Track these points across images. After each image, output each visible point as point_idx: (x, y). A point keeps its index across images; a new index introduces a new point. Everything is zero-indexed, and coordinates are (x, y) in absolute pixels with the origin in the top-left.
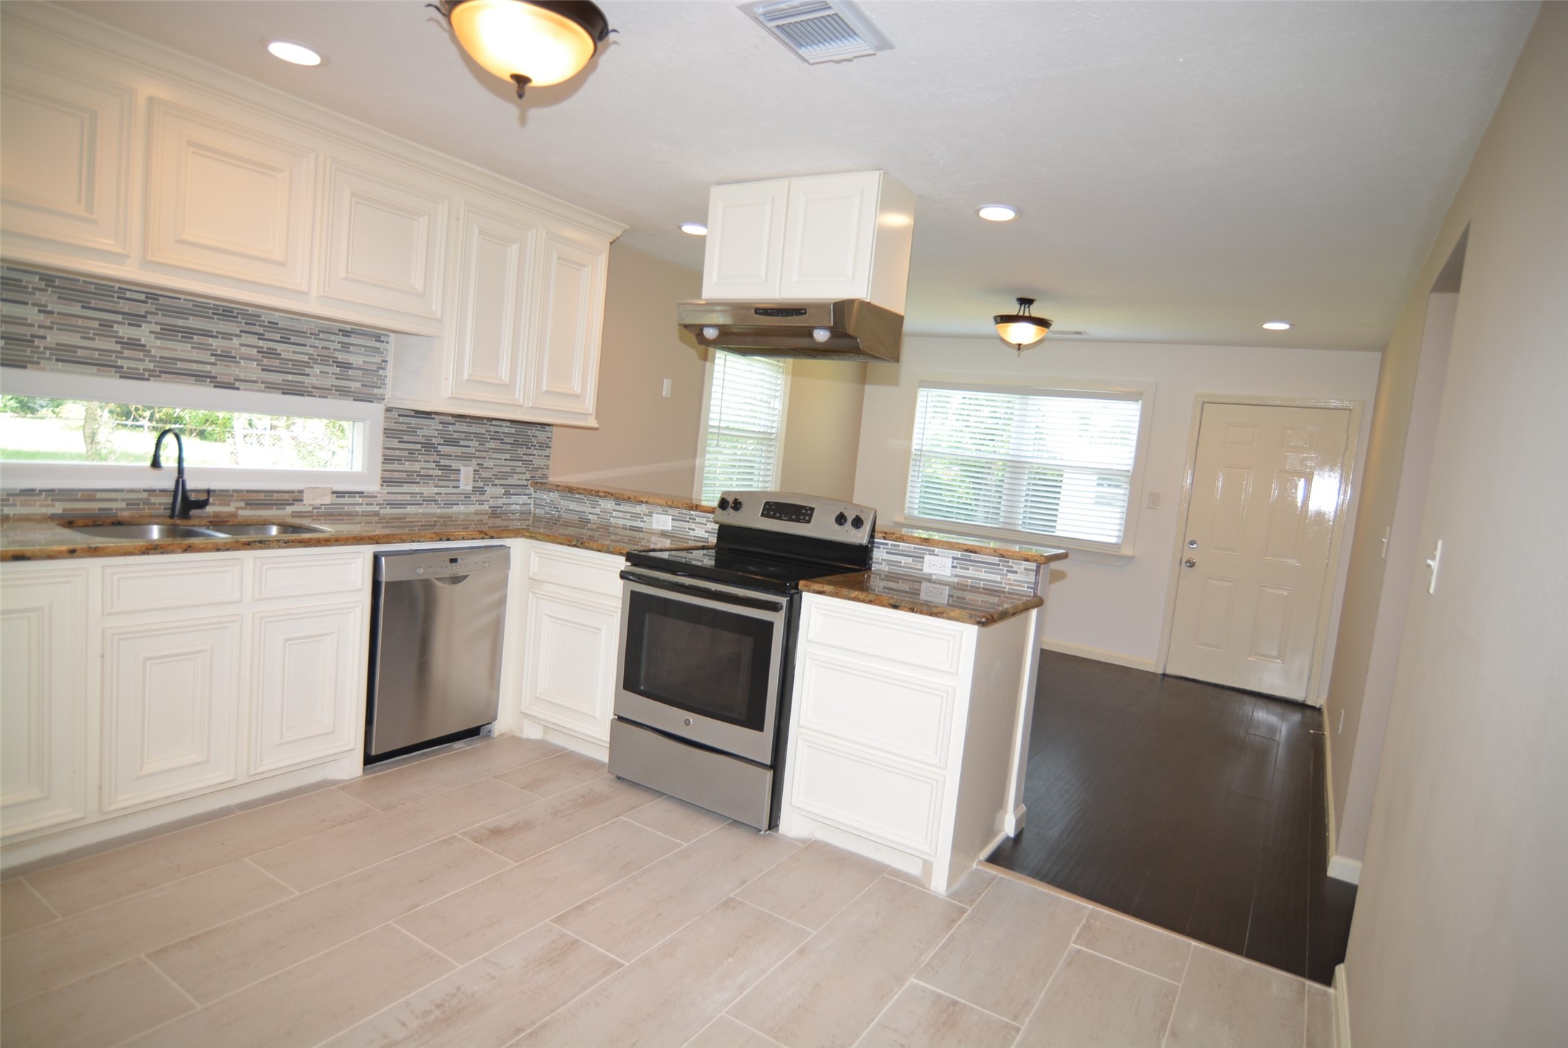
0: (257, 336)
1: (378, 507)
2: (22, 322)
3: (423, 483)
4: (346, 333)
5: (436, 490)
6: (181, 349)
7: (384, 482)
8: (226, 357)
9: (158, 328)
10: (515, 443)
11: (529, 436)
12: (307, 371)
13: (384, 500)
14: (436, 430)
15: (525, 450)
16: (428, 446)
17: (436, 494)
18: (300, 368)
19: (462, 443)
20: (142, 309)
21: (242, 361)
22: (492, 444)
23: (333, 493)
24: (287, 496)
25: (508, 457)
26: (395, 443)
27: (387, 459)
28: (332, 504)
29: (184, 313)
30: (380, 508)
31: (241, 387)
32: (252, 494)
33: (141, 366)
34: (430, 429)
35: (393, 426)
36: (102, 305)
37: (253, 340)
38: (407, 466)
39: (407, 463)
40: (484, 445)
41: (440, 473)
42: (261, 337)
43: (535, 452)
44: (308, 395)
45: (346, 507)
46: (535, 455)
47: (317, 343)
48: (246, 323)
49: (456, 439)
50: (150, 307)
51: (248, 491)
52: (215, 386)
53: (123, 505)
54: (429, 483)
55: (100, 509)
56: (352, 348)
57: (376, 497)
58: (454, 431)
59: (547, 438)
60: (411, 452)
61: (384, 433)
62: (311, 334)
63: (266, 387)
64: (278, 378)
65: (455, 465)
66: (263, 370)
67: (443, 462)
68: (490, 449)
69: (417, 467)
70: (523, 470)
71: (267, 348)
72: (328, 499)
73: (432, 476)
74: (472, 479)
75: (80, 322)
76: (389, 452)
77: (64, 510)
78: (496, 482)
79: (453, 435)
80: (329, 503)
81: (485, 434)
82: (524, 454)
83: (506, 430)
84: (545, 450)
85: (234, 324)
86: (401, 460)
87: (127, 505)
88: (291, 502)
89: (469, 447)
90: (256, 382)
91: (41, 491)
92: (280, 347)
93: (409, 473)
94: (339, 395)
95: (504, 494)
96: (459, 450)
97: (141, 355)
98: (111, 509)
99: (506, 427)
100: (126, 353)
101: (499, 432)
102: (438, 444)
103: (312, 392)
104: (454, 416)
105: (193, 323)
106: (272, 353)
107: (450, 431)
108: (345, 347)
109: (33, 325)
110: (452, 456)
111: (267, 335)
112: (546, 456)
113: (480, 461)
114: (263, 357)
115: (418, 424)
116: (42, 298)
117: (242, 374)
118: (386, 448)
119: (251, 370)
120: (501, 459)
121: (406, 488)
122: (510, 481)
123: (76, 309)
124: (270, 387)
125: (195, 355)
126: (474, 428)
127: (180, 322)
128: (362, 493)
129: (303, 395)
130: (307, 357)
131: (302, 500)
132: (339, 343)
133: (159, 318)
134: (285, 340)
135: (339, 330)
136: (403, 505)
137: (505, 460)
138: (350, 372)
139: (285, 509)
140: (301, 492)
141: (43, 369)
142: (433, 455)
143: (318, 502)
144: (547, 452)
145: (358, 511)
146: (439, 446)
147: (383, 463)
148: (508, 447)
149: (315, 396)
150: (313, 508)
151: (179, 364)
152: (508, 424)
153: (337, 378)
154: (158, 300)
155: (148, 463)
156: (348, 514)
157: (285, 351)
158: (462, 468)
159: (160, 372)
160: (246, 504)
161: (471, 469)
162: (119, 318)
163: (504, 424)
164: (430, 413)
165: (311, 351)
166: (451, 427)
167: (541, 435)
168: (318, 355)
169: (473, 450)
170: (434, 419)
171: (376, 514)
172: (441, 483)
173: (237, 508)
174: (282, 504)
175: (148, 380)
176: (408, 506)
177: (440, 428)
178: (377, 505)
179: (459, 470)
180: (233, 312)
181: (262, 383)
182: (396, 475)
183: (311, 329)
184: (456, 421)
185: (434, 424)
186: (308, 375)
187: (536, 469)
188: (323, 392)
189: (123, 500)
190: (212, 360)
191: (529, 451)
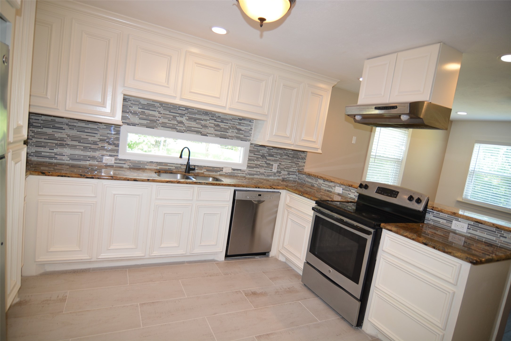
0: (214, 120)
1: (245, 175)
2: (154, 116)
3: (260, 168)
4: (240, 120)
5: (264, 171)
6: (193, 124)
7: (248, 167)
8: (205, 126)
9: (187, 118)
10: (293, 157)
11: (298, 155)
12: (228, 131)
13: (247, 173)
14: (266, 151)
15: (296, 160)
16: (263, 156)
17: (264, 172)
18: (226, 130)
19: (274, 156)
20: (184, 112)
21: (209, 128)
22: (285, 157)
23: (232, 169)
24: (218, 169)
25: (290, 161)
26: (252, 155)
27: (249, 160)
28: (231, 173)
29: (195, 114)
30: (246, 175)
31: (208, 136)
32: (208, 168)
33: (182, 128)
34: (264, 151)
35: (252, 149)
36: (174, 111)
37: (213, 121)
38: (256, 162)
39: (256, 161)
40: (282, 157)
41: (266, 165)
42: (215, 120)
43: (300, 160)
44: (227, 139)
45: (235, 174)
46: (300, 161)
47: (231, 122)
48: (211, 116)
49: (273, 154)
50: (186, 112)
51: (207, 167)
52: (201, 135)
53: (174, 168)
54: (262, 168)
55: (168, 168)
56: (242, 124)
57: (245, 171)
58: (272, 152)
59: (305, 156)
60: (257, 158)
61: (249, 151)
62: (230, 120)
63: (215, 136)
64: (219, 133)
65: (271, 163)
66: (215, 130)
67: (268, 162)
68: (284, 158)
69: (259, 163)
70: (295, 166)
71: (217, 124)
72: (230, 171)
73: (263, 166)
74: (277, 168)
75: (168, 116)
76: (250, 158)
77: (160, 168)
78: (285, 170)
79: (272, 153)
80: (230, 172)
81: (283, 153)
82: (296, 161)
83: (290, 152)
84: (304, 160)
85: (208, 117)
86: (254, 160)
87: (175, 168)
88: (219, 171)
89: (277, 157)
90: (213, 134)
91: (155, 162)
92: (220, 124)
93: (256, 165)
94: (236, 139)
95: (287, 174)
96: (273, 158)
97: (182, 125)
98: (171, 169)
99: (290, 151)
100: (179, 125)
101: (288, 153)
102: (266, 156)
103: (229, 138)
104: (272, 147)
105: (197, 116)
106: (218, 126)
107: (271, 152)
108: (240, 124)
109: (157, 117)
110: (271, 160)
111: (217, 120)
112: (304, 162)
113: (280, 162)
114: (215, 127)
115: (260, 149)
116: (159, 109)
117: (209, 132)
118: (249, 156)
119: (211, 130)
120: (287, 162)
121: (255, 169)
122: (290, 170)
123: (168, 112)
124: (217, 136)
125: (197, 126)
126: (279, 151)
127: (194, 116)
128: (241, 170)
129: (226, 138)
130: (228, 127)
131: (223, 171)
132: (238, 122)
133: (188, 115)
134: (222, 122)
135: (238, 119)
136: (253, 175)
137: (289, 162)
138: (241, 132)
139: (217, 173)
140: (223, 168)
141: (158, 129)
142: (265, 159)
143: (227, 172)
144: (305, 161)
145: (239, 176)
146: (267, 157)
147: (248, 161)
148: (291, 158)
149: (229, 139)
150: (225, 173)
151: (192, 128)
153: (236, 134)
154: (188, 110)
156: (236, 176)
157: (222, 125)
158: (274, 165)
159: (187, 130)
160: (207, 170)
161: (277, 165)
162: (178, 115)
164: (265, 146)
165: (229, 125)
166: (271, 150)
167: (303, 155)
168: (231, 126)
169: (278, 159)
170: (266, 147)
171: (244, 177)
172: (266, 169)
173: (204, 171)
174: (217, 171)
175: (184, 133)
176: (255, 175)
177: (268, 151)
178: (245, 174)
179: (273, 165)
180: (208, 113)
181: (214, 134)
182: (252, 165)
183: (230, 118)
184: (273, 148)
185: (266, 149)
186: (228, 132)
187: (300, 166)
188: (232, 138)
189: (174, 166)
190: (201, 127)
191: (298, 160)
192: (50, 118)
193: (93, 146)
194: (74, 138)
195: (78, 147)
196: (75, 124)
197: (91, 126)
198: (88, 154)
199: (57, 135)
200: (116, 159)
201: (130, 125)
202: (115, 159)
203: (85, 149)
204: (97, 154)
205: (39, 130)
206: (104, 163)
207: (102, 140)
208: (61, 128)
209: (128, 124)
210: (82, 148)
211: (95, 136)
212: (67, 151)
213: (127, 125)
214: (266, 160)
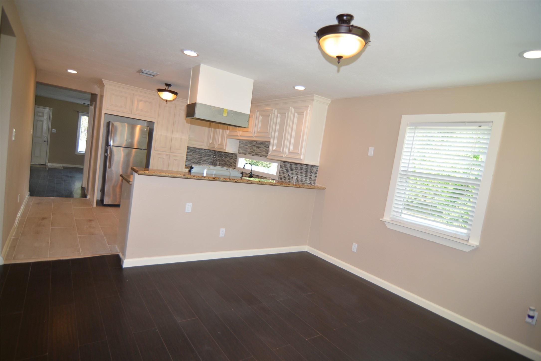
0: (265, 147)
6: (258, 151)
7: (278, 178)
9: (256, 147)
10: (307, 171)
11: (311, 169)
14: (289, 166)
16: (287, 170)
19: (294, 170)
20: (255, 144)
21: (263, 152)
25: (305, 175)
26: (281, 169)
27: (280, 173)
29: (258, 144)
31: (263, 157)
35: (281, 165)
39: (283, 174)
41: (289, 177)
43: (312, 175)
46: (312, 176)
51: (261, 176)
52: (260, 157)
58: (293, 167)
59: (316, 170)
60: (284, 171)
65: (292, 176)
67: (290, 175)
68: (300, 172)
69: (285, 175)
70: (308, 180)
73: (287, 178)
74: (295, 180)
76: (280, 171)
81: (299, 168)
82: (309, 175)
83: (305, 167)
84: (315, 174)
89: (295, 171)
93: (283, 177)
96: (293, 172)
99: (305, 166)
100: (253, 152)
101: (303, 168)
102: (289, 170)
104: (293, 163)
110: (291, 173)
112: (315, 176)
113: (298, 176)
114: (266, 151)
115: (286, 165)
116: (248, 144)
120: (303, 176)
121: (282, 180)
122: (304, 183)
123: (250, 146)
126: (297, 166)
137: (304, 176)
141: (247, 155)
144: (316, 175)
148: (305, 172)
151: (257, 153)
152: (305, 165)
155: (243, 167)
161: (295, 178)
162: (253, 146)
163: (304, 165)
164: (288, 162)
166: (292, 166)
167: (315, 170)
172: (288, 180)
179: (293, 178)
182: (281, 177)
185: (289, 165)
187: (312, 180)
190: (260, 152)
191: (310, 174)
211: (232, 160)
213: (239, 154)
214: (289, 174)
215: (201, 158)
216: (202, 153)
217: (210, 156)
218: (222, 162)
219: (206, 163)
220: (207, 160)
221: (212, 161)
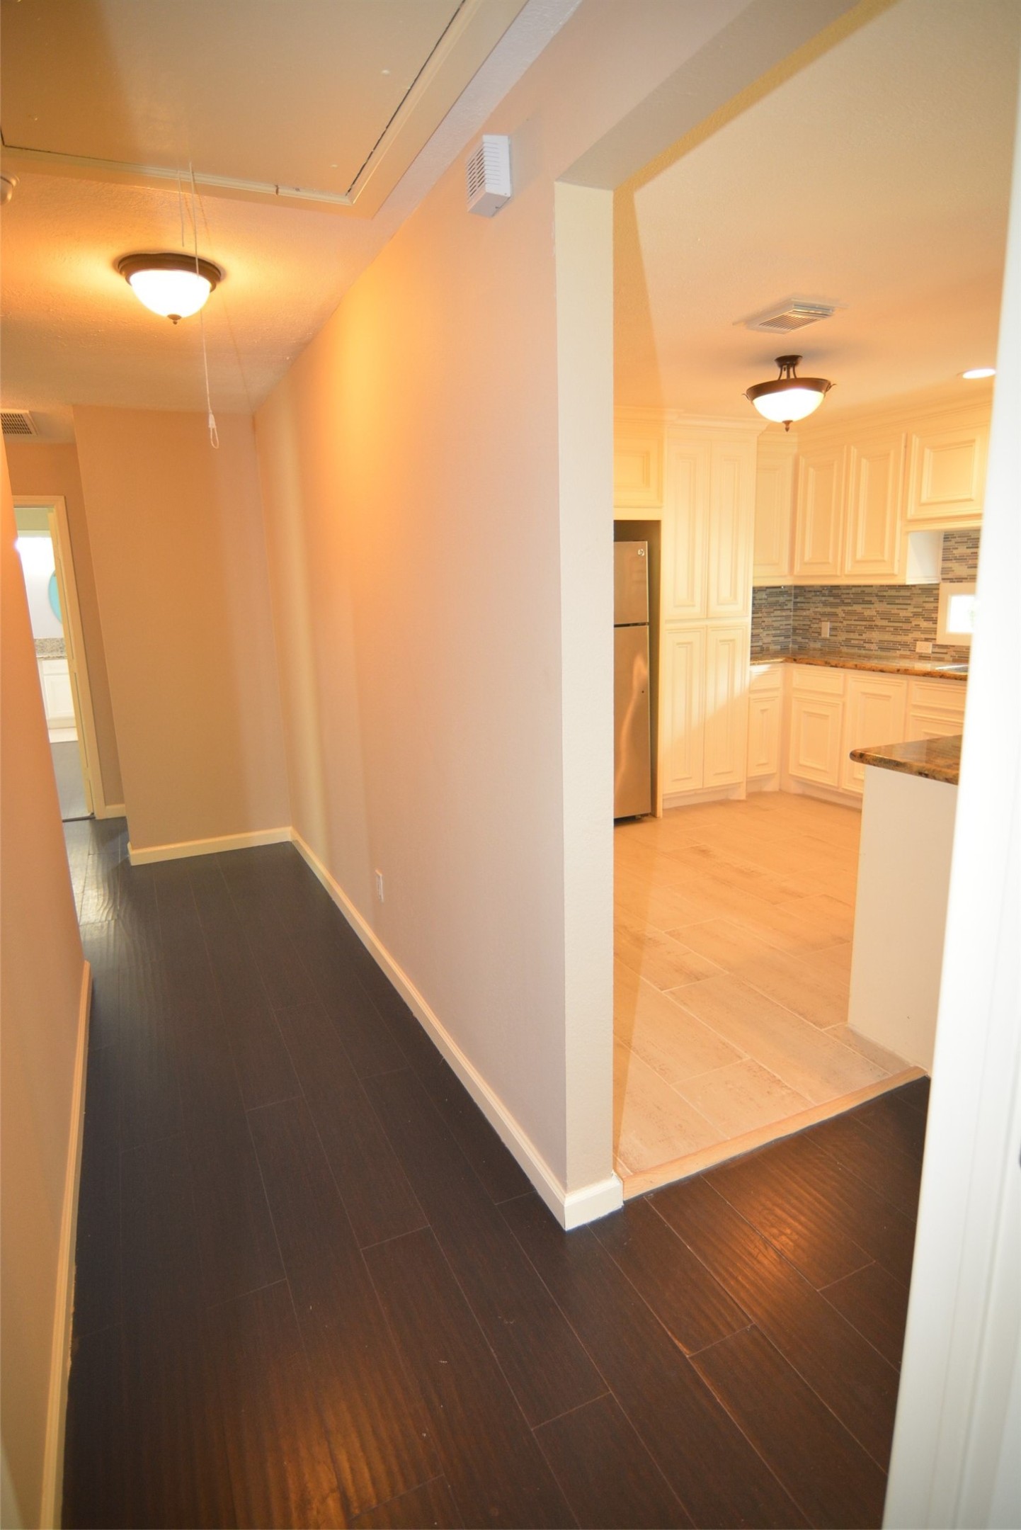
192: (859, 590)
193: (905, 626)
194: (886, 616)
195: (888, 629)
196: (885, 594)
197: (903, 593)
198: (899, 638)
199: (867, 613)
200: (935, 646)
201: (954, 582)
202: (933, 645)
203: (896, 631)
204: (908, 638)
205: (850, 608)
206: (918, 653)
207: (916, 615)
208: (870, 603)
209: (951, 580)
210: (892, 629)
211: (907, 609)
212: (876, 636)
213: (951, 582)
215: (760, 620)
216: (760, 602)
217: (785, 607)
218: (845, 623)
219: (774, 632)
220: (776, 624)
221: (791, 622)
